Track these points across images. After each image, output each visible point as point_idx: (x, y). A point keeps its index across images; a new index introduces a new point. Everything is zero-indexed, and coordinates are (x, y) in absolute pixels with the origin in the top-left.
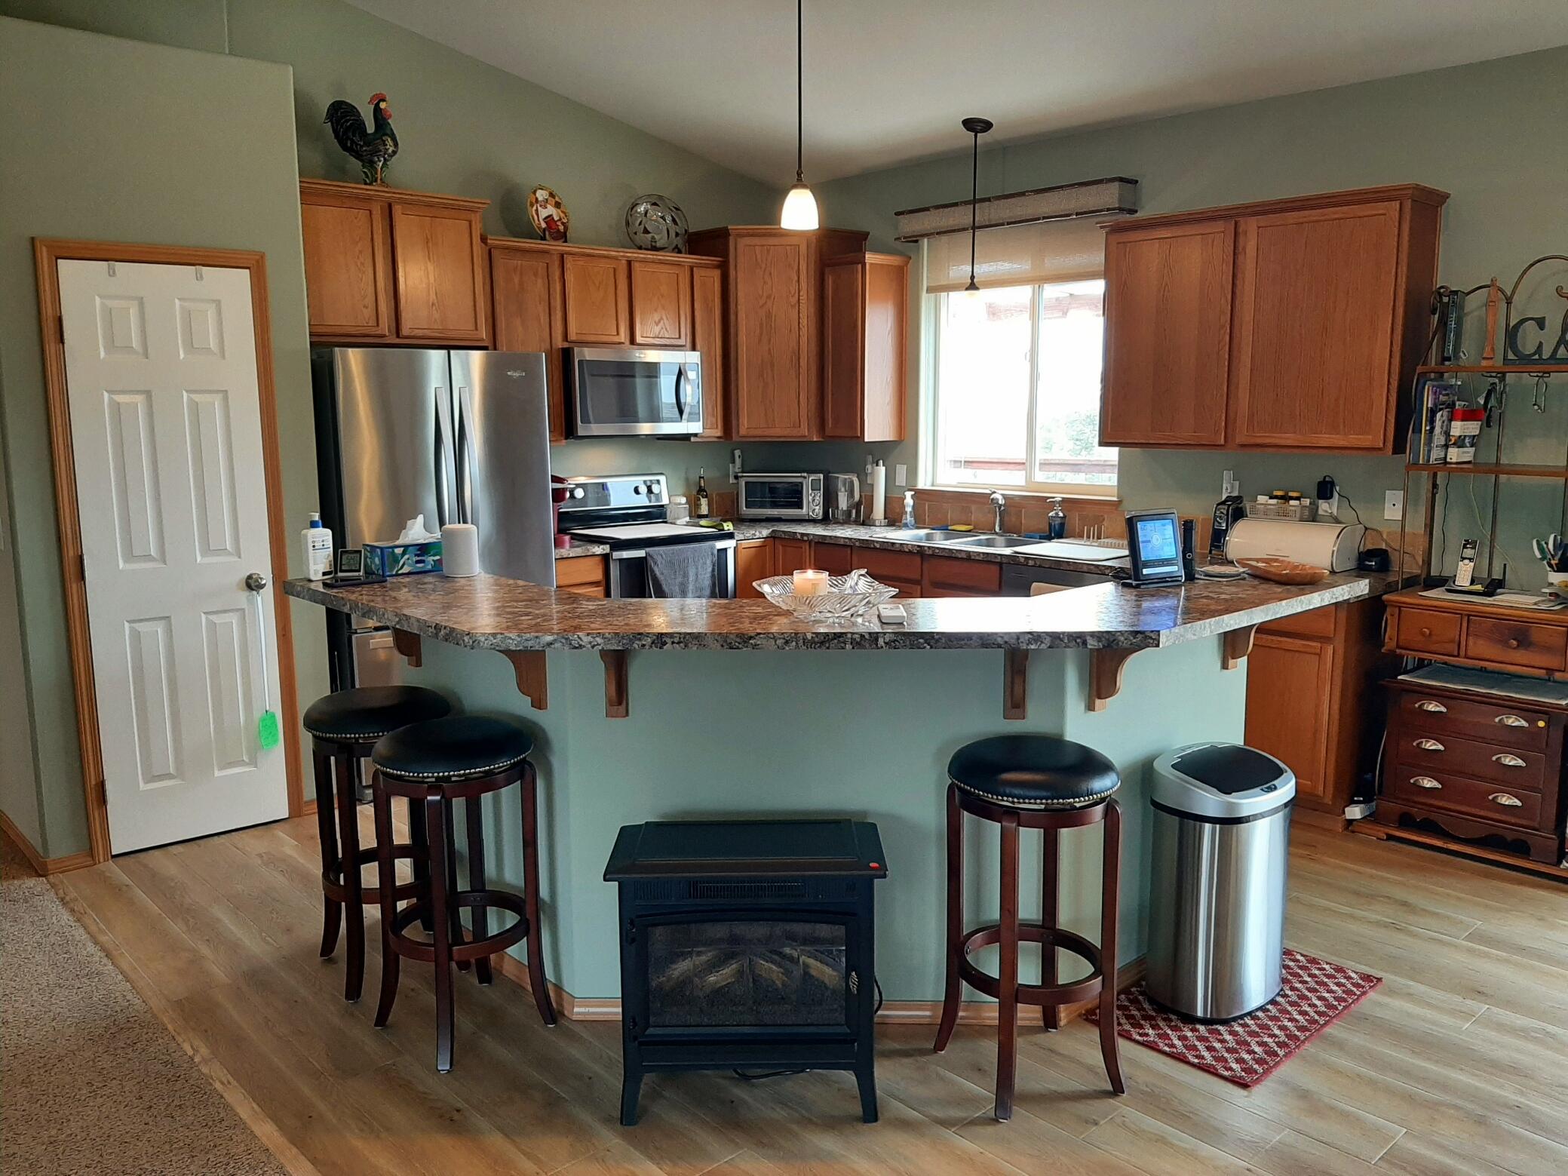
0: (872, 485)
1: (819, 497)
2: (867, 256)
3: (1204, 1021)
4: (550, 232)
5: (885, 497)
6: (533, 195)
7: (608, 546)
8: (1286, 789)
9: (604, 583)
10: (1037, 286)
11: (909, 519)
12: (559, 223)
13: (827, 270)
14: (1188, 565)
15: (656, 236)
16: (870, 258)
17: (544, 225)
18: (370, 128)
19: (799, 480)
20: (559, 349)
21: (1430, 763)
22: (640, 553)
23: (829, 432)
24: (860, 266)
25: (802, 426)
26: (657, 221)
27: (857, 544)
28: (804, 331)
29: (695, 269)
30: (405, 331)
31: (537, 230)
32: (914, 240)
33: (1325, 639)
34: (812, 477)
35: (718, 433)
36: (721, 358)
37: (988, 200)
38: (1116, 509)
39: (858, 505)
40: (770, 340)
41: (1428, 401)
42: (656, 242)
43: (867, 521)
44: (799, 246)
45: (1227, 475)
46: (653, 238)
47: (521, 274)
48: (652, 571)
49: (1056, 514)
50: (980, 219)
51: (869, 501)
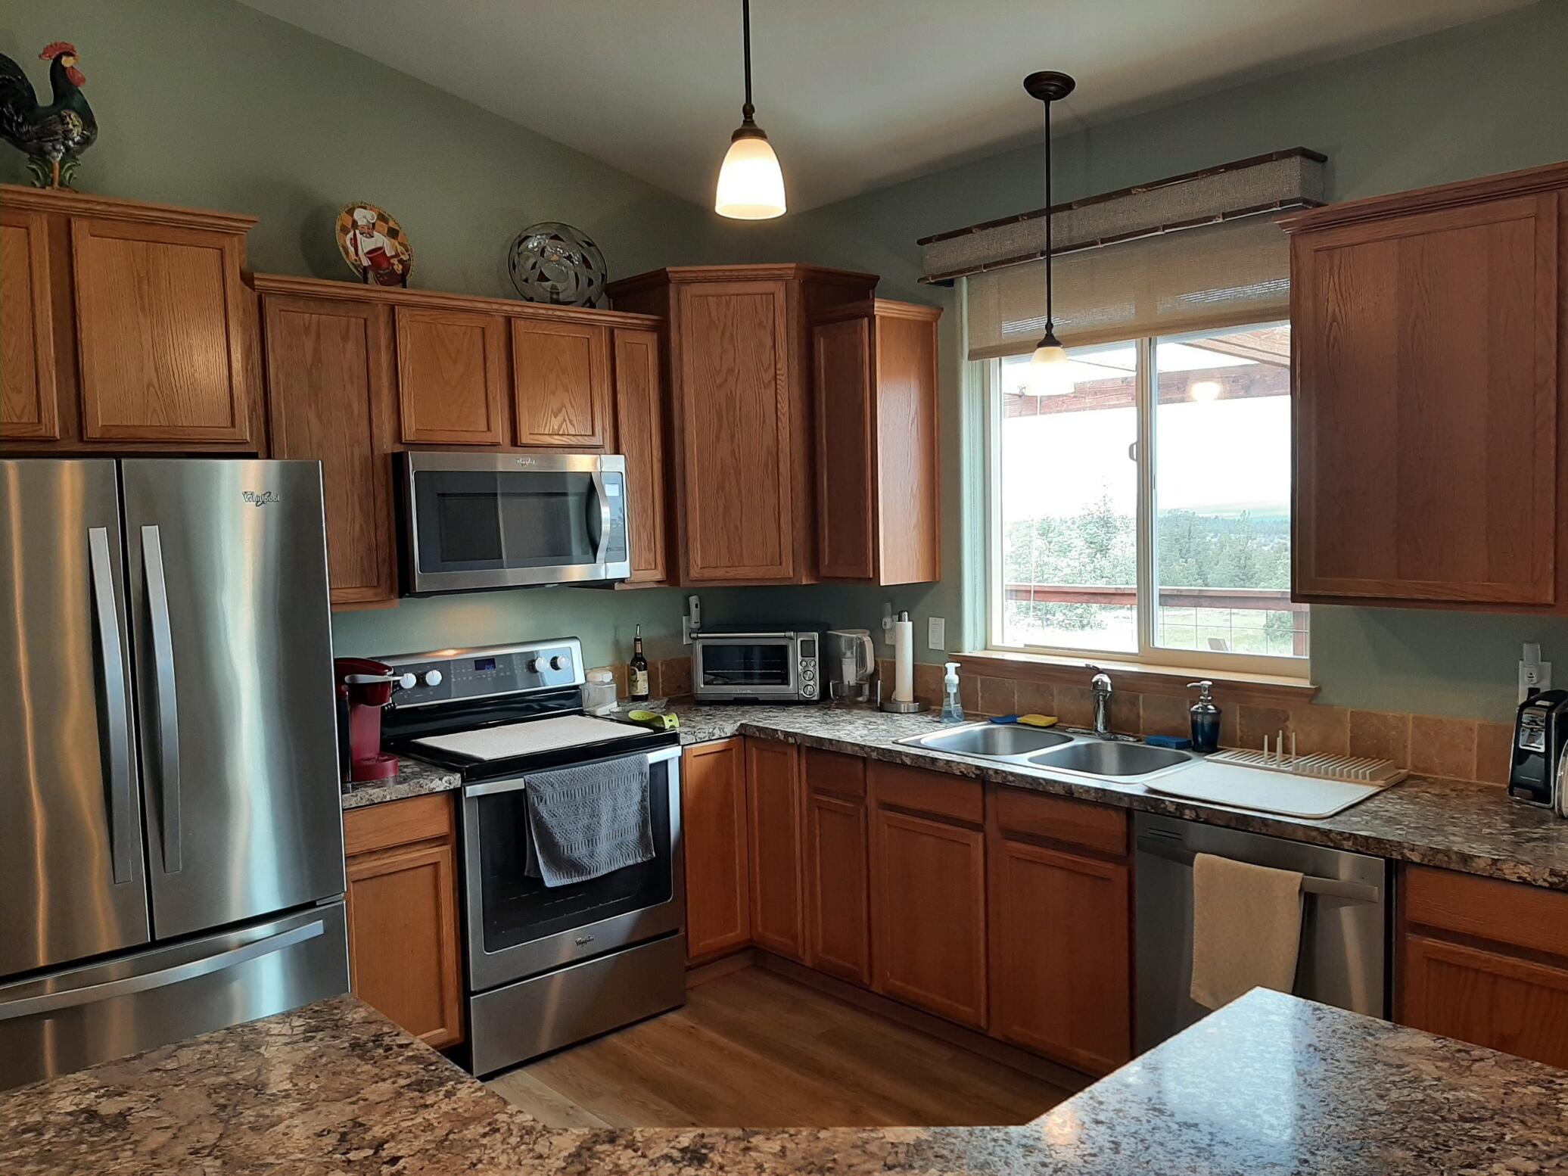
0: (893, 647)
1: (814, 665)
2: (876, 305)
4: (376, 273)
5: (914, 666)
6: (349, 217)
7: (458, 776)
9: (453, 838)
10: (1146, 340)
11: (953, 705)
12: (395, 261)
13: (817, 329)
15: (559, 286)
16: (881, 308)
17: (366, 262)
18: (44, 96)
19: (782, 642)
20: (386, 455)
22: (515, 784)
23: (824, 572)
24: (866, 320)
25: (784, 564)
26: (559, 263)
27: (874, 755)
28: (784, 420)
29: (616, 330)
30: (93, 431)
31: (352, 267)
32: (947, 281)
34: (803, 637)
35: (658, 574)
36: (660, 465)
37: (1069, 207)
38: (1310, 702)
39: (872, 678)
40: (733, 436)
42: (558, 293)
43: (887, 705)
44: (773, 294)
45: (1529, 652)
46: (553, 287)
47: (318, 337)
48: (537, 813)
49: (1203, 707)
50: (1058, 237)
51: (887, 670)
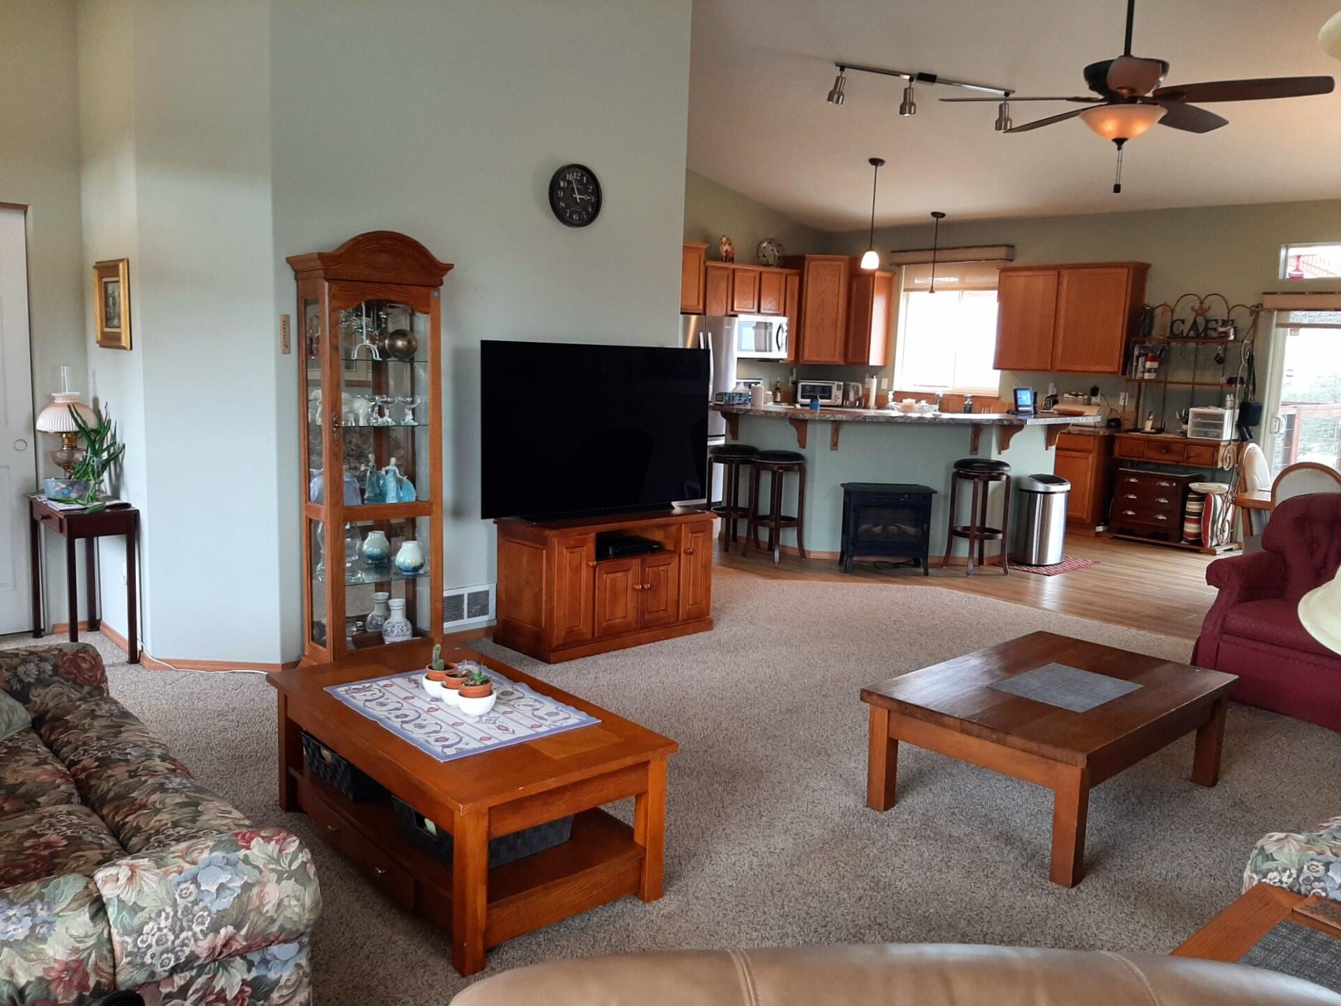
0: (869, 388)
1: (840, 394)
2: (876, 273)
3: (1035, 566)
4: (727, 258)
5: (876, 393)
8: (1067, 487)
10: (961, 292)
12: (731, 253)
13: (854, 278)
14: (1035, 408)
15: (770, 259)
17: (725, 254)
19: (831, 385)
21: (1130, 505)
23: (848, 360)
24: (872, 277)
25: (835, 357)
26: (770, 251)
29: (787, 276)
32: (899, 265)
33: (1090, 452)
34: (838, 383)
35: (791, 358)
36: (797, 321)
37: (943, 249)
38: (998, 401)
39: (861, 398)
40: (823, 313)
41: (1136, 353)
42: (769, 262)
43: (866, 406)
44: (840, 265)
45: (1051, 385)
46: (767, 259)
47: (717, 279)
49: (968, 402)
50: (938, 258)
51: (867, 396)
